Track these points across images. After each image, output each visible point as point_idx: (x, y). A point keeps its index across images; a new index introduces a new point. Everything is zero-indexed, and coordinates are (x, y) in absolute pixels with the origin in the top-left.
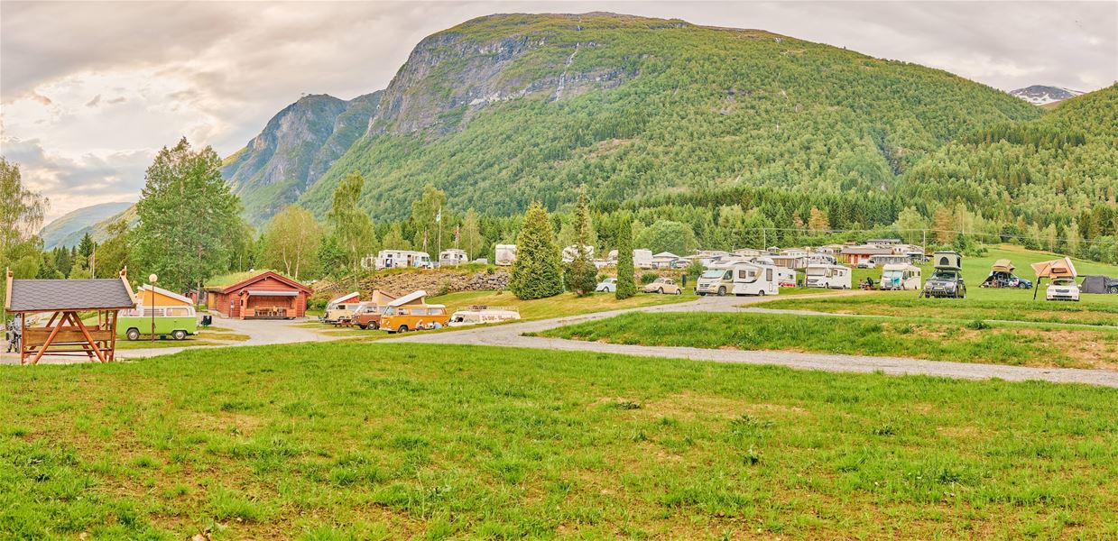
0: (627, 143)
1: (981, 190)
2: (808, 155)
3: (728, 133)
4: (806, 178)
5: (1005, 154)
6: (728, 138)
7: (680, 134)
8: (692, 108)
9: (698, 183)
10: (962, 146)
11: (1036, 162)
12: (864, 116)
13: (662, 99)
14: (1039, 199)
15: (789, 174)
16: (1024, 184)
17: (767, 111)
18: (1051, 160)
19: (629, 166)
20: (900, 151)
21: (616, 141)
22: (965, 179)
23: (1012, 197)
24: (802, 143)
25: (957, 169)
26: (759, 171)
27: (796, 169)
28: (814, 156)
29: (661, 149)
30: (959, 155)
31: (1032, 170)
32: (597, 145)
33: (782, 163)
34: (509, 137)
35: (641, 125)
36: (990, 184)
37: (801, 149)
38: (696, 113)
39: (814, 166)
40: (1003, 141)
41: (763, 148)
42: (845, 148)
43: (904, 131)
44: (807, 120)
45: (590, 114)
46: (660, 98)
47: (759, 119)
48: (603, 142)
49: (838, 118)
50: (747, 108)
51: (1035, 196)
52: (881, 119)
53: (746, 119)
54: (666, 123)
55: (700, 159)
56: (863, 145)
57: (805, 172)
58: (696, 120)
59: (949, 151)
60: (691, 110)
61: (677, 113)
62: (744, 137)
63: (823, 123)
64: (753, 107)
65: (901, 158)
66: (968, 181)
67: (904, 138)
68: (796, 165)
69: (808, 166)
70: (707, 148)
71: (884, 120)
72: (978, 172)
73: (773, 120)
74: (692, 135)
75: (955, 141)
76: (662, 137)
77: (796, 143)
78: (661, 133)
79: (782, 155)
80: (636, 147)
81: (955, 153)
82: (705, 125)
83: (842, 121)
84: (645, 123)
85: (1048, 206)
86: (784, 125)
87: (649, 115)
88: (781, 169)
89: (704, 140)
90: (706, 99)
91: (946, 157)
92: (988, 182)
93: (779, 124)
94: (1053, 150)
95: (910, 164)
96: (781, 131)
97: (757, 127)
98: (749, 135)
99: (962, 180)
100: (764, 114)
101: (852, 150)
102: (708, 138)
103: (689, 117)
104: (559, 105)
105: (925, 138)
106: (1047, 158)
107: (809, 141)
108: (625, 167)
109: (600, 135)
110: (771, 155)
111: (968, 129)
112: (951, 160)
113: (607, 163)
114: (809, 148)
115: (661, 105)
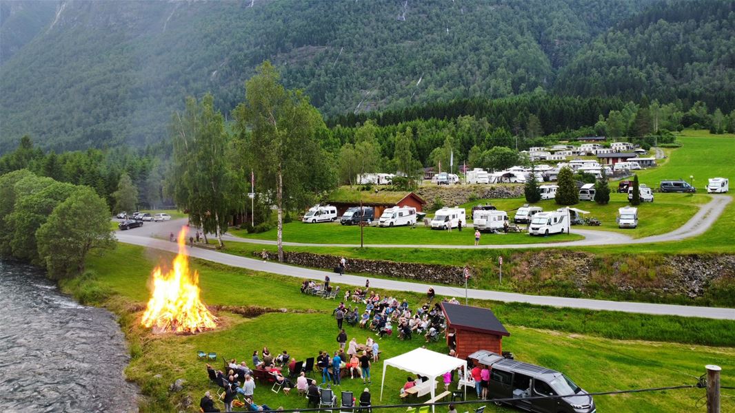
0: (322, 50)
1: (643, 75)
2: (478, 55)
3: (406, 38)
4: (479, 78)
5: (664, 34)
6: (408, 43)
7: (366, 41)
8: (373, 15)
9: (386, 86)
10: (619, 32)
11: (698, 38)
12: (522, 13)
13: (347, 7)
14: (705, 77)
15: (464, 74)
16: (687, 64)
17: (438, 16)
18: (715, 32)
19: (326, 71)
20: (557, 43)
21: (312, 48)
22: (626, 65)
23: (675, 78)
24: (470, 45)
25: (617, 56)
26: (438, 74)
27: (469, 70)
28: (484, 57)
29: (351, 55)
30: (617, 42)
31: (694, 47)
32: (295, 51)
33: (455, 65)
34: (213, 40)
35: (332, 33)
36: (652, 68)
37: (471, 50)
38: (377, 20)
39: (485, 67)
40: (662, 21)
41: (439, 51)
42: (509, 47)
43: (560, 23)
44: (471, 22)
45: (284, 21)
46: (345, 6)
47: (431, 24)
48: (301, 49)
49: (499, 16)
50: (419, 13)
51: (701, 74)
52: (537, 13)
53: (420, 24)
54: (353, 31)
55: (385, 64)
56: (525, 42)
57: (477, 73)
58: (378, 26)
59: (606, 38)
60: (373, 17)
61: (361, 20)
62: (420, 41)
63: (487, 24)
64: (424, 12)
65: (558, 50)
66: (629, 67)
67: (560, 30)
68: (469, 67)
69: (479, 67)
70: (390, 53)
71: (540, 14)
72: (638, 57)
73: (444, 24)
74: (376, 41)
75: (612, 28)
76: (351, 43)
77: (466, 45)
78: (350, 41)
79: (455, 57)
80: (330, 54)
81: (613, 41)
82: (386, 32)
83: (503, 21)
84: (335, 31)
85: (716, 82)
86: (453, 28)
87: (338, 22)
88: (456, 71)
89: (387, 46)
90: (384, 6)
91: (604, 46)
92: (649, 65)
93: (449, 28)
94: (717, 22)
95: (567, 55)
96: (451, 35)
97: (430, 31)
98: (424, 39)
99: (622, 67)
100: (435, 19)
101: (516, 48)
102: (389, 44)
103: (371, 24)
104: (256, 11)
105: (580, 28)
106: (710, 31)
107: (478, 43)
108: (323, 72)
109: (298, 43)
110: (446, 58)
111: (620, 12)
112: (609, 48)
113: (307, 68)
114: (477, 49)
115: (347, 13)
